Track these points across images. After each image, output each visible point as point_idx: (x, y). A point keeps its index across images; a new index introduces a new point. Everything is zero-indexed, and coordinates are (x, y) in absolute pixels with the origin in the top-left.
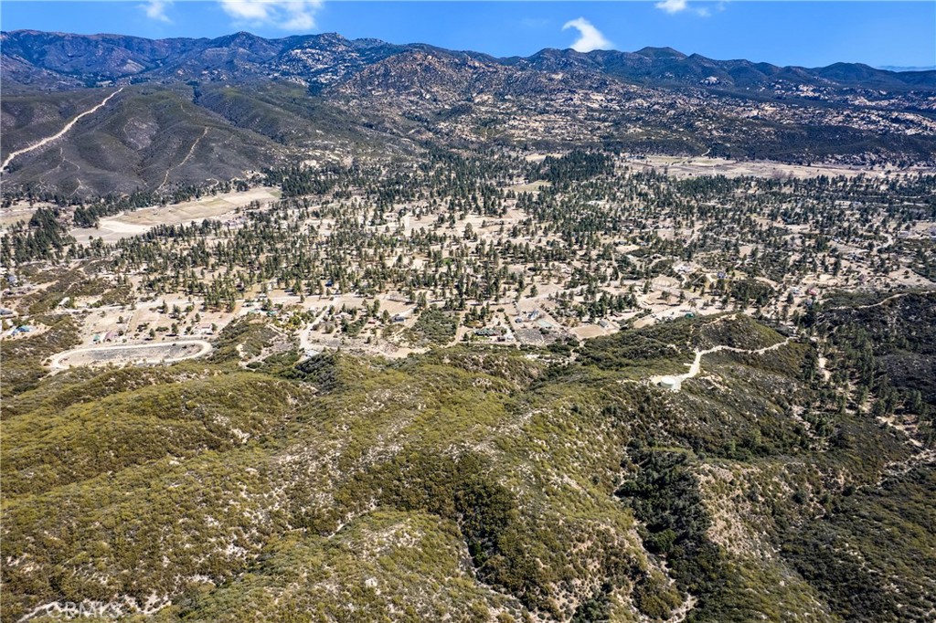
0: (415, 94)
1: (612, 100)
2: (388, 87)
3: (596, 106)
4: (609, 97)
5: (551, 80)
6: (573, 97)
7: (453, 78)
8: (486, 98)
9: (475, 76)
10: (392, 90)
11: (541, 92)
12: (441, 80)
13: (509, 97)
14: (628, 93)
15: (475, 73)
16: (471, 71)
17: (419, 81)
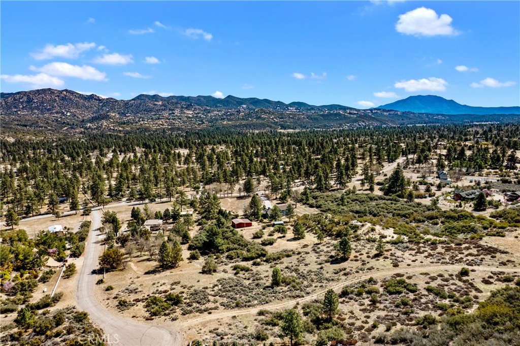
0: (57, 113)
1: (198, 113)
2: (32, 109)
3: (191, 116)
4: (197, 112)
5: (156, 105)
6: (174, 112)
7: (85, 105)
8: (114, 114)
9: (101, 104)
10: (36, 111)
11: (151, 111)
12: (77, 106)
13: (129, 114)
14: (205, 110)
15: (101, 103)
16: (98, 102)
17: (58, 106)
